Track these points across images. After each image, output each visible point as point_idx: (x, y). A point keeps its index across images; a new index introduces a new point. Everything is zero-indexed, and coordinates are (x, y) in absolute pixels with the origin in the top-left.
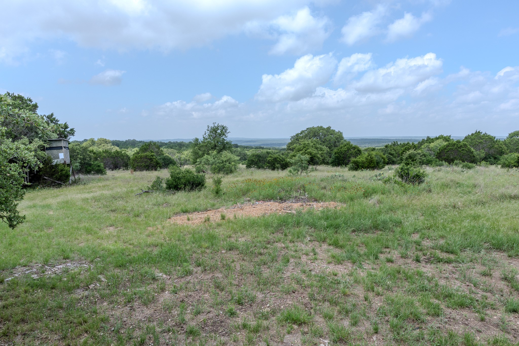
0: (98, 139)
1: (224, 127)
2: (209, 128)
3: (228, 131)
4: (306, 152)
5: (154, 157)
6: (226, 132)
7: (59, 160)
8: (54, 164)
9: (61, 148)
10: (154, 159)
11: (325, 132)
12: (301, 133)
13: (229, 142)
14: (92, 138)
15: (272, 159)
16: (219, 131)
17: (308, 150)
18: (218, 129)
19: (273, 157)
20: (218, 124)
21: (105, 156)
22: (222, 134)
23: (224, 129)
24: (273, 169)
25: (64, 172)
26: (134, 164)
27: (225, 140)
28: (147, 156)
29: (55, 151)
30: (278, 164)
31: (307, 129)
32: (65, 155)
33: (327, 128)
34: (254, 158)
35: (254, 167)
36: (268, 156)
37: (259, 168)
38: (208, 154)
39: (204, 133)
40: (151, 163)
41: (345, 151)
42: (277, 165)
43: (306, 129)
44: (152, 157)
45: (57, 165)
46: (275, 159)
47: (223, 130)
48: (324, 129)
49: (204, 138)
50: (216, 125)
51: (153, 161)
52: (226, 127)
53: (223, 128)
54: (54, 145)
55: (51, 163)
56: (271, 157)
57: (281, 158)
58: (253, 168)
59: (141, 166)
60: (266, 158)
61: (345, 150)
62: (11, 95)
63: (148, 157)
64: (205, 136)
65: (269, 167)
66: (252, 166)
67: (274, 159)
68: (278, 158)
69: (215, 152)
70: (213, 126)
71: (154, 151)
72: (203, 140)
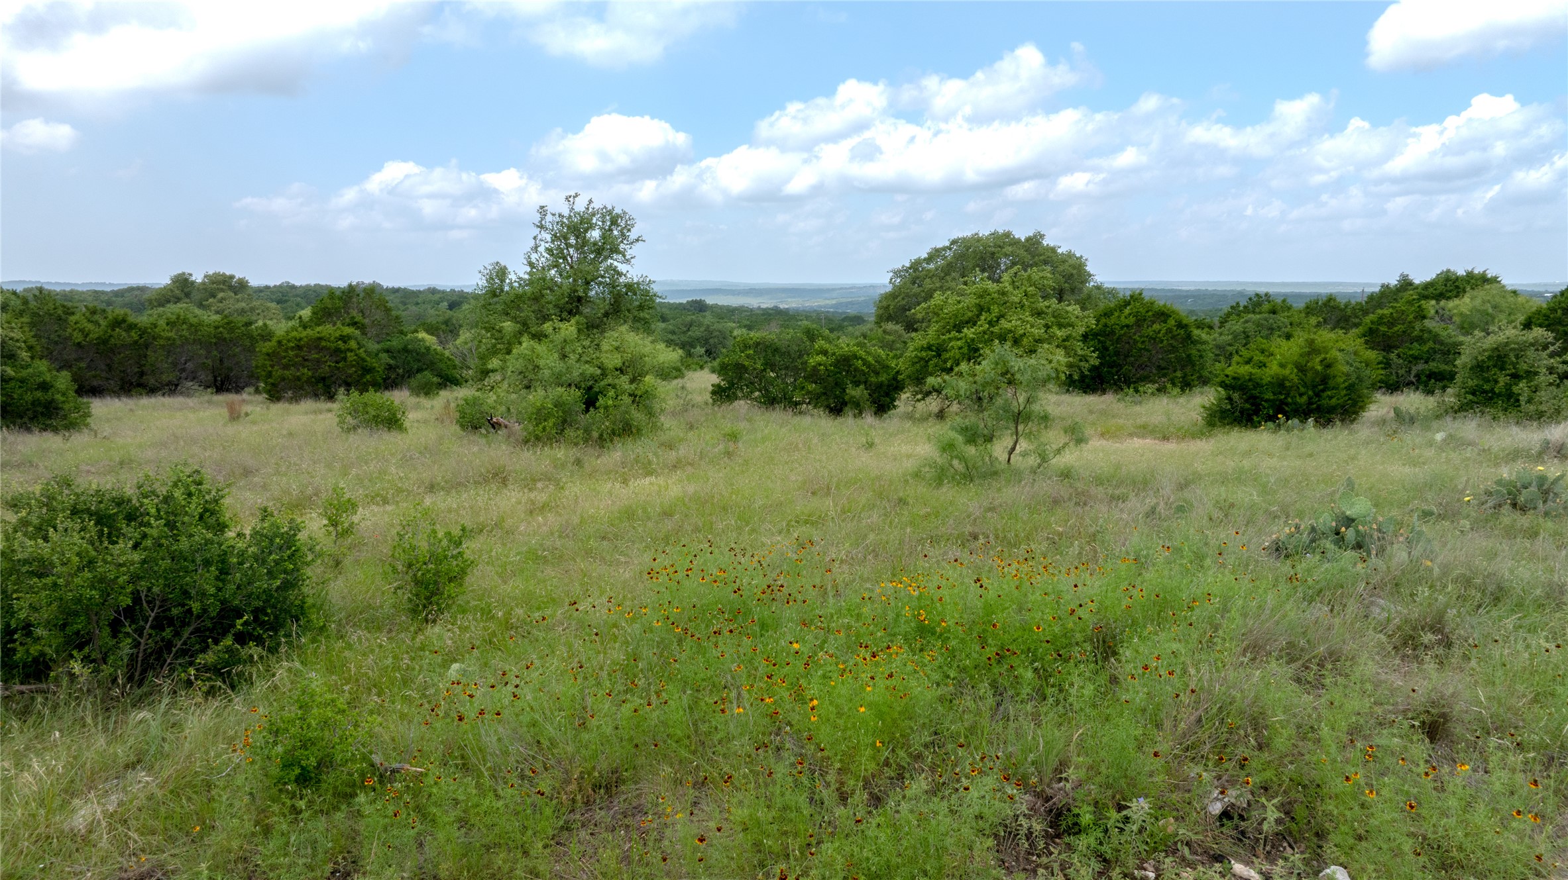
0: (205, 277)
1: (618, 216)
2: (549, 218)
3: (633, 235)
4: (996, 329)
5: (353, 344)
6: (624, 237)
10: (351, 351)
11: (1022, 252)
12: (929, 259)
13: (638, 283)
14: (184, 274)
15: (832, 360)
16: (595, 234)
17: (1004, 324)
18: (591, 227)
19: (834, 354)
20: (591, 201)
21: (174, 340)
22: (608, 247)
23: (618, 226)
24: (836, 410)
26: (270, 372)
27: (620, 274)
28: (320, 339)
30: (857, 384)
31: (954, 242)
33: (1028, 239)
34: (748, 356)
35: (746, 397)
36: (812, 346)
37: (770, 402)
38: (539, 337)
39: (532, 243)
40: (338, 369)
41: (1127, 326)
42: (856, 392)
43: (947, 244)
44: (345, 342)
46: (845, 362)
47: (611, 230)
48: (1016, 242)
49: (531, 264)
50: (580, 206)
51: (345, 359)
52: (625, 213)
53: (614, 222)
56: (825, 353)
57: (870, 359)
58: (742, 402)
59: (299, 379)
60: (800, 356)
61: (1127, 322)
63: (325, 344)
64: (534, 257)
65: (815, 400)
66: (740, 394)
67: (838, 361)
68: (856, 357)
69: (569, 329)
70: (566, 212)
71: (366, 321)
72: (527, 277)
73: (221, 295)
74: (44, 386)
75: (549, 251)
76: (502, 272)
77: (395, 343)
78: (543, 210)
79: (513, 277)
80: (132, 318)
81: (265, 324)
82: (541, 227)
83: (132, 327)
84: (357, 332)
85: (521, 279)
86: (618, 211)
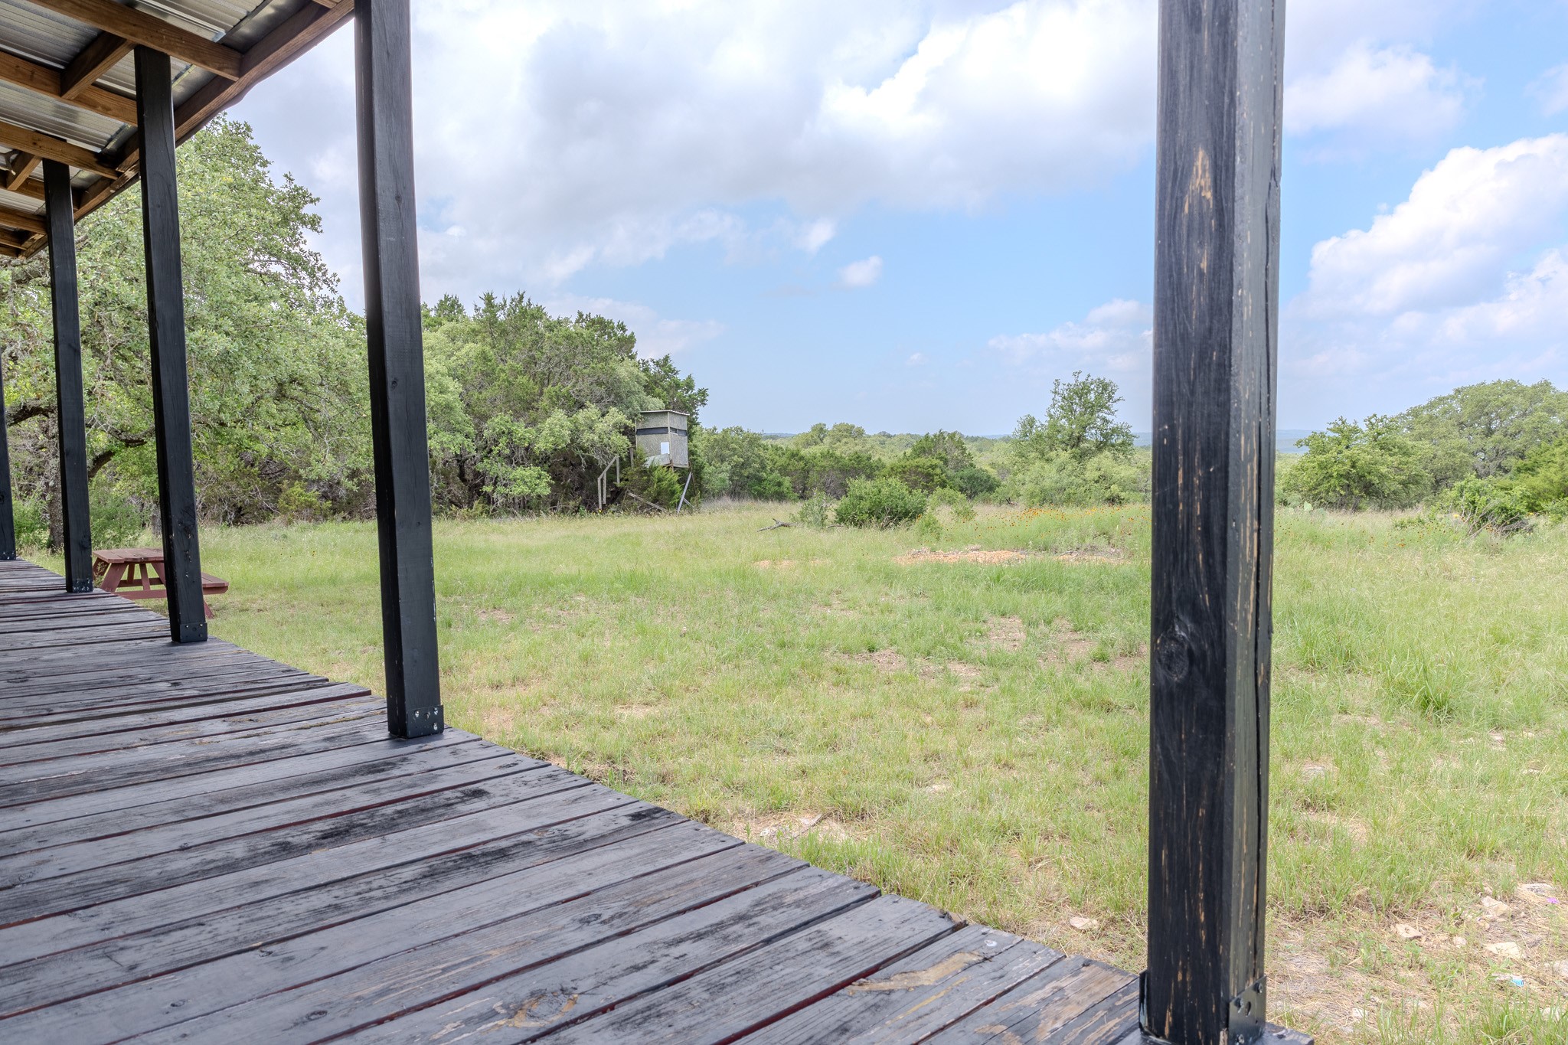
0: (834, 426)
1: (1107, 384)
2: (1061, 387)
3: (1116, 396)
5: (938, 471)
6: (1110, 397)
7: (657, 457)
8: (648, 465)
9: (663, 430)
10: (937, 475)
13: (1120, 428)
16: (1092, 396)
18: (1089, 391)
20: (1089, 376)
22: (1101, 404)
23: (1107, 390)
25: (665, 483)
27: (1108, 421)
28: (918, 466)
29: (653, 438)
31: (1458, 391)
32: (672, 448)
33: (1535, 385)
38: (1047, 459)
39: (1051, 402)
43: (1452, 393)
44: (933, 469)
45: (653, 469)
47: (1102, 393)
48: (1522, 391)
49: (1051, 416)
50: (1082, 378)
51: (933, 480)
52: (1111, 382)
53: (1104, 388)
54: (653, 423)
55: (642, 463)
62: (584, 317)
63: (920, 469)
64: (1052, 411)
69: (1067, 455)
70: (1073, 382)
71: (949, 457)
72: (1047, 424)
73: (845, 440)
74: (779, 484)
75: (1062, 407)
76: (1031, 422)
77: (966, 472)
78: (1057, 382)
79: (1038, 424)
80: (804, 452)
81: (880, 459)
82: (1056, 393)
83: (802, 458)
84: (942, 463)
85: (1042, 425)
86: (1107, 381)
